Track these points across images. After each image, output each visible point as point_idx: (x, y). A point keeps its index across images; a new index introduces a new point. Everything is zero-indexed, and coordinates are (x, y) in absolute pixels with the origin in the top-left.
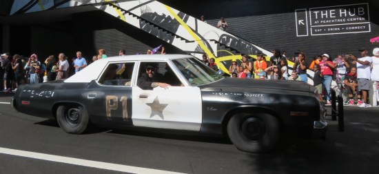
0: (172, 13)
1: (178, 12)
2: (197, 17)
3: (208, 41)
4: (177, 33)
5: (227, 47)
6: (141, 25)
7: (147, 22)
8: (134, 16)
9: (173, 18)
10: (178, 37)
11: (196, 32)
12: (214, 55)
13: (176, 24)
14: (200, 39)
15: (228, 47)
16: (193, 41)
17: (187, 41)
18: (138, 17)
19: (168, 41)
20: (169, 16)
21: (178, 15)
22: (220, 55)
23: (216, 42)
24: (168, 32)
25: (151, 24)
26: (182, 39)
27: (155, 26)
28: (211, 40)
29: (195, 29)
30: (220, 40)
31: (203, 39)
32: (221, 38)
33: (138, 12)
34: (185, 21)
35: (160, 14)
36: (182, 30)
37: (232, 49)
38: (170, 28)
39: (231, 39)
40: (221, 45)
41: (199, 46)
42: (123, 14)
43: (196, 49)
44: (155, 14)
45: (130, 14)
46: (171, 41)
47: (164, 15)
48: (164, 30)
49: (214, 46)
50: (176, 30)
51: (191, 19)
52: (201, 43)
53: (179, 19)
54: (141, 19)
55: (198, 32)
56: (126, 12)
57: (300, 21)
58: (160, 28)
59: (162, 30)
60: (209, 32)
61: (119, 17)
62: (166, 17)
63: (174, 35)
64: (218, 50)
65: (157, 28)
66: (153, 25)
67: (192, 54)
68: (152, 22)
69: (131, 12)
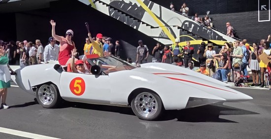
0: (139, 1)
3: (172, 27)
4: (143, 20)
6: (110, 13)
7: (115, 9)
8: (104, 3)
9: (139, 6)
10: (143, 23)
11: (160, 18)
13: (143, 11)
14: (164, 25)
15: (190, 33)
16: (158, 27)
17: (152, 27)
18: (107, 5)
19: (135, 28)
20: (135, 4)
21: (144, 2)
22: (182, 40)
23: (179, 28)
24: (135, 19)
25: (119, 11)
26: (147, 25)
27: (123, 13)
28: (174, 26)
29: (159, 16)
30: (182, 26)
31: (167, 25)
32: (183, 24)
34: (150, 8)
35: (127, 2)
37: (193, 35)
38: (136, 15)
39: (193, 25)
40: (183, 30)
41: (163, 32)
42: (94, 2)
43: (160, 34)
44: (123, 2)
45: (100, 2)
46: (138, 27)
47: (131, 3)
48: (131, 17)
49: (177, 32)
50: (142, 16)
51: (156, 6)
52: (165, 29)
53: (144, 7)
54: (110, 6)
55: (162, 19)
57: (262, 6)
58: (127, 15)
59: (129, 17)
60: (172, 18)
61: (90, 5)
62: (133, 4)
63: (140, 21)
64: (180, 35)
65: (125, 15)
66: (121, 13)
67: (157, 39)
68: (120, 9)
69: (100, 0)
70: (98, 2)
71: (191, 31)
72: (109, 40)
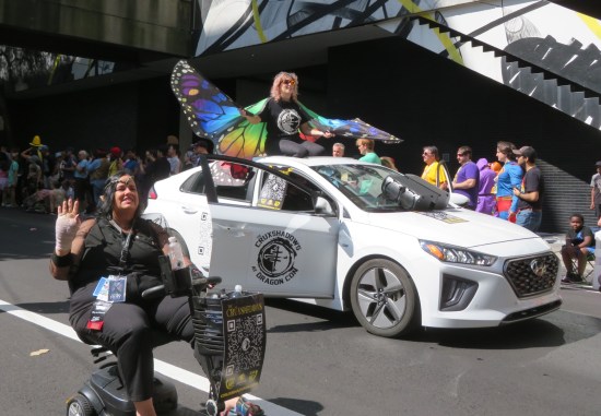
6: (506, 75)
7: (522, 64)
8: (487, 48)
18: (498, 53)
19: (589, 121)
20: (593, 47)
24: (590, 94)
25: (536, 69)
27: (549, 75)
33: (498, 39)
35: (564, 40)
38: (595, 80)
42: (457, 45)
44: (550, 41)
45: (476, 43)
46: (598, 119)
47: (576, 44)
48: (576, 87)
54: (507, 56)
56: (465, 38)
58: (562, 81)
59: (568, 87)
61: (445, 53)
62: (583, 48)
65: (554, 81)
66: (541, 75)
68: (540, 65)
69: (477, 38)
70: (469, 43)
72: (524, 155)
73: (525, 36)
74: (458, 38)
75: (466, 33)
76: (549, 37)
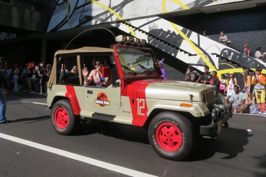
0: (177, 29)
1: (181, 28)
2: (200, 32)
3: (210, 55)
4: (181, 47)
5: (228, 61)
6: (149, 40)
7: (154, 37)
8: (143, 32)
9: (177, 34)
10: (182, 50)
11: (198, 46)
12: (215, 68)
13: (180, 39)
14: (203, 53)
15: (230, 61)
16: (196, 55)
17: (190, 55)
18: (147, 33)
19: (173, 55)
20: (174, 32)
21: (182, 31)
22: (221, 68)
23: (218, 56)
24: (173, 46)
25: (158, 39)
26: (186, 52)
27: (161, 41)
28: (213, 54)
29: (197, 44)
30: (221, 54)
31: (205, 53)
32: (222, 52)
33: (146, 29)
34: (189, 36)
35: (166, 30)
36: (185, 45)
37: (233, 63)
38: (175, 42)
39: (232, 54)
40: (222, 58)
41: (201, 59)
42: (134, 31)
43: (198, 62)
44: (162, 30)
45: (140, 30)
46: (176, 54)
47: (169, 31)
48: (169, 44)
49: (216, 60)
50: (180, 44)
51: (194, 35)
52: (203, 56)
53: (182, 35)
54: (149, 34)
55: (201, 46)
56: (137, 29)
58: (165, 43)
59: (167, 44)
60: (211, 46)
61: (130, 33)
62: (171, 32)
63: (178, 48)
64: (219, 63)
65: (163, 42)
66: (159, 40)
67: (195, 67)
68: (159, 37)
69: (140, 29)
70: (138, 30)
71: (230, 59)
73: (155, 28)
74: (135, 29)
75: (137, 27)
76: (161, 29)
